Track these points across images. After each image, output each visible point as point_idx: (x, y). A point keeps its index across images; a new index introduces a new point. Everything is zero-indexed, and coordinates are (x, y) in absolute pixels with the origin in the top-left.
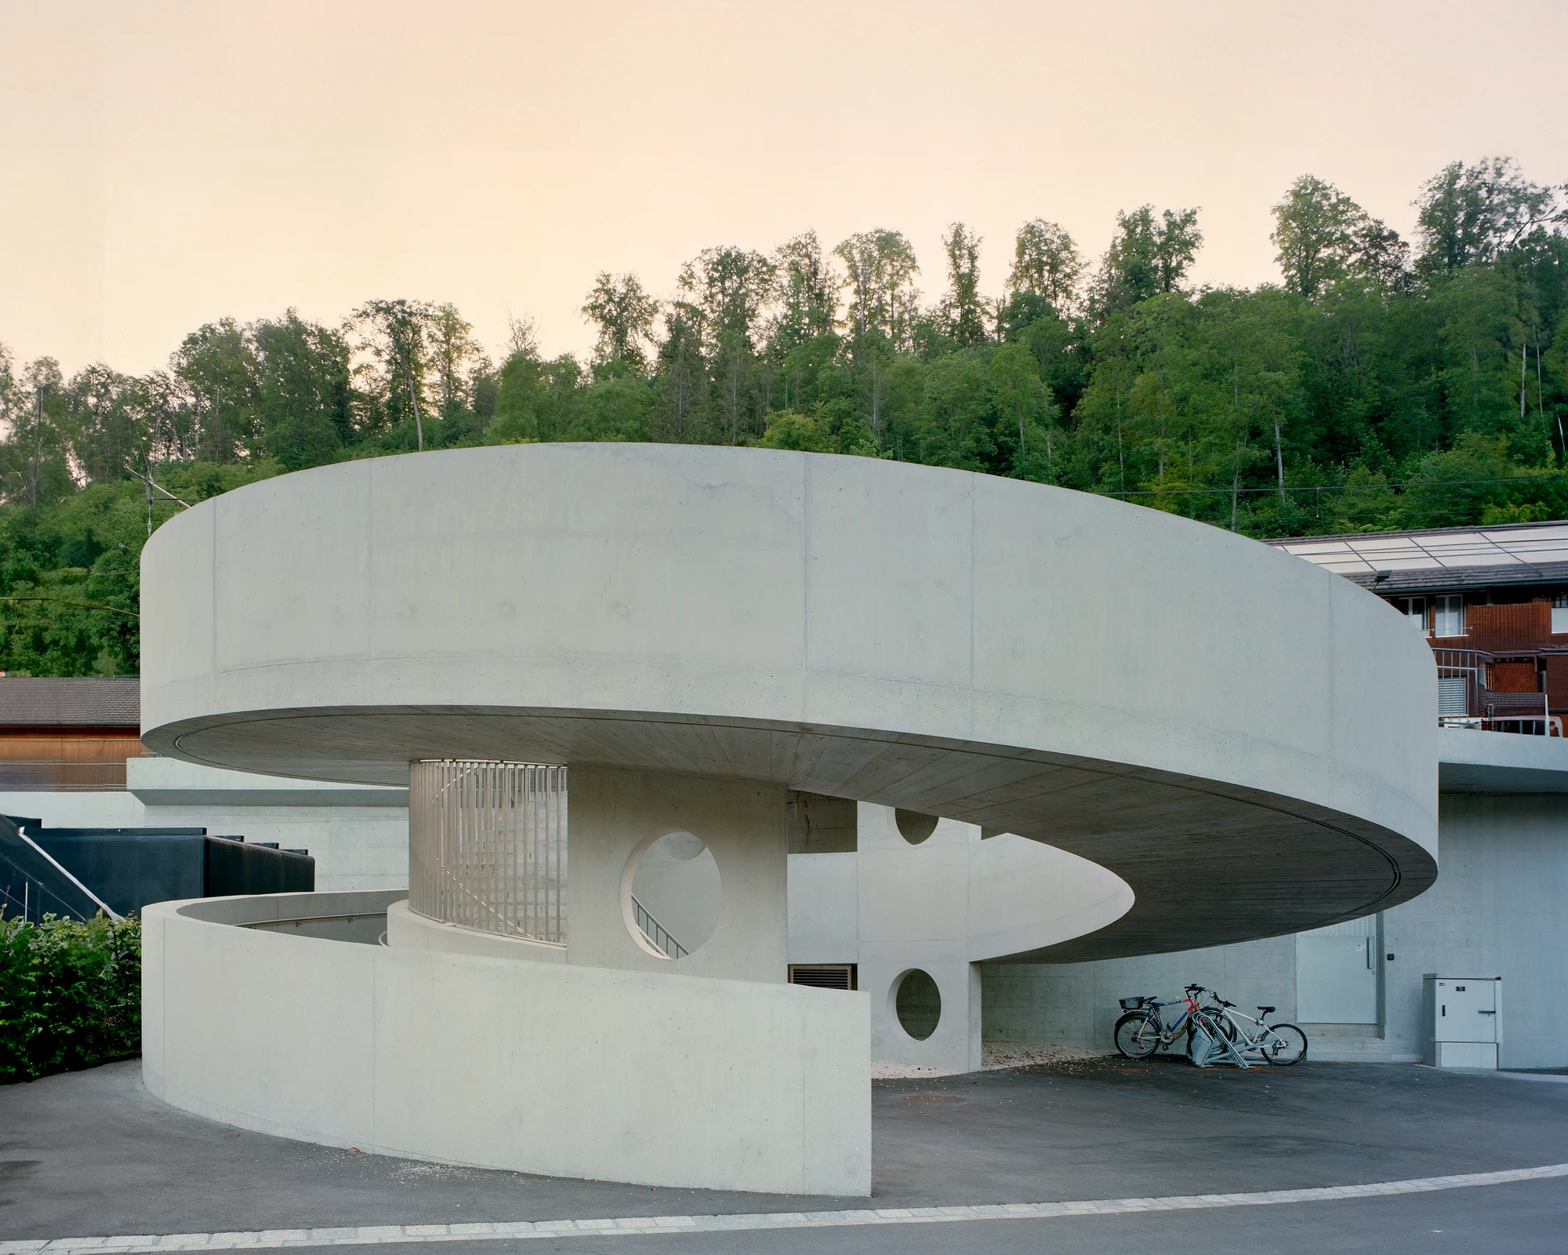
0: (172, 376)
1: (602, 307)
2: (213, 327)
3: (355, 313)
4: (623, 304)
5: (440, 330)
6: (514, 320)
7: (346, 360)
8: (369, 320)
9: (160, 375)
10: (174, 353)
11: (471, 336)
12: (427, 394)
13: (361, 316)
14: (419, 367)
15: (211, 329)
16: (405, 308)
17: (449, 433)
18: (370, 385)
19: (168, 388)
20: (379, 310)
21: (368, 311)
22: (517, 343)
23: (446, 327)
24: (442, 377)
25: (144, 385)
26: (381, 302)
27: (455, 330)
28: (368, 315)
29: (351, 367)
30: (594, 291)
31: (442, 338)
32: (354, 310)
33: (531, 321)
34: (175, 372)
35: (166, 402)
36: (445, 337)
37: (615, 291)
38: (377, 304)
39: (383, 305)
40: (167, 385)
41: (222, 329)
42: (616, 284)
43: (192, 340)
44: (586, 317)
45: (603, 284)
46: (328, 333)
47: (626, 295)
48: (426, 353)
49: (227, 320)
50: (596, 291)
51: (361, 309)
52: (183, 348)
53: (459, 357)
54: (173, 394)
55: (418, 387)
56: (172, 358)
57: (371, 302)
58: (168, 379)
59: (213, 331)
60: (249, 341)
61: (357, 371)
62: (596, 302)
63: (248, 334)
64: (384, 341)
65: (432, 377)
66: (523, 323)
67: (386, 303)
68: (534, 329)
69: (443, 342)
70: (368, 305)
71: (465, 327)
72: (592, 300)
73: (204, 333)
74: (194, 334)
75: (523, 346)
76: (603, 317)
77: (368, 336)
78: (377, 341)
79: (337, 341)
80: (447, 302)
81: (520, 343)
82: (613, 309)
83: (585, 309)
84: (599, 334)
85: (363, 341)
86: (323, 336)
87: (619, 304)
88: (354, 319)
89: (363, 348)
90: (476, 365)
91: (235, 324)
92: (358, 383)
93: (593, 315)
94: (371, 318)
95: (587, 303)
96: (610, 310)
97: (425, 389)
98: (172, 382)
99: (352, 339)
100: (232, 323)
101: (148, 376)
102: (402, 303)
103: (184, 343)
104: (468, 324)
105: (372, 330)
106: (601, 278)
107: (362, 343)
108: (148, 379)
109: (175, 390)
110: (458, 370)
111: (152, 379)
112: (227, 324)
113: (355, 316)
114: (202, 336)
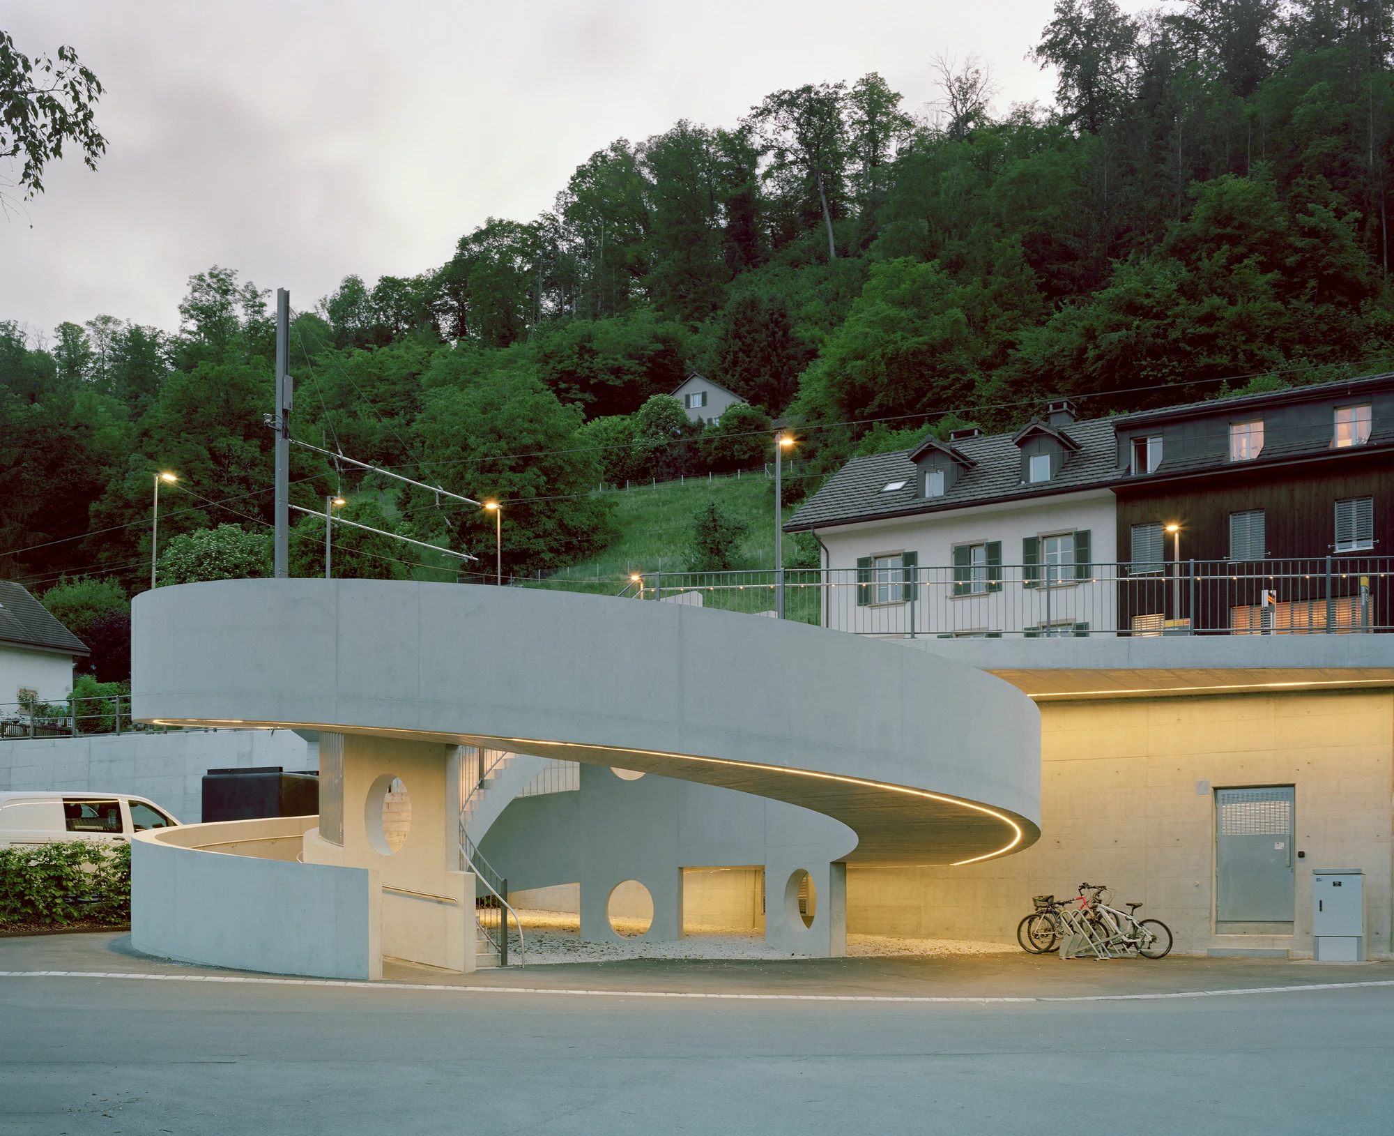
0: (561, 219)
1: (1065, 41)
2: (603, 153)
3: (754, 112)
4: (1091, 31)
5: (862, 108)
6: (952, 79)
7: (754, 165)
8: (771, 118)
9: (547, 219)
10: (561, 193)
11: (902, 108)
12: (849, 188)
13: (761, 114)
14: (838, 157)
16: (812, 95)
17: (866, 236)
18: (782, 188)
19: (556, 231)
20: (781, 104)
21: (770, 107)
22: (955, 107)
23: (870, 103)
24: (866, 165)
25: (531, 230)
26: (784, 93)
27: (879, 106)
28: (770, 112)
29: (759, 172)
30: (1052, 24)
31: (866, 118)
32: (752, 109)
33: (975, 76)
34: (563, 213)
35: (555, 247)
36: (869, 116)
37: (1081, 18)
38: (779, 97)
39: (786, 97)
40: (556, 229)
41: (612, 154)
42: (1082, 10)
43: (582, 173)
44: (1042, 59)
45: (1065, 13)
46: (730, 136)
47: (1096, 20)
48: (846, 139)
49: (619, 143)
50: (1054, 24)
51: (761, 105)
52: (571, 184)
53: (887, 137)
54: (562, 237)
55: (838, 181)
56: (558, 199)
57: (773, 95)
58: (557, 221)
59: (604, 157)
60: (642, 164)
61: (767, 175)
62: (1056, 37)
63: (640, 156)
64: (789, 138)
65: (854, 167)
66: (964, 80)
67: (791, 92)
68: (979, 86)
69: (865, 122)
70: (768, 100)
71: (894, 98)
72: (1049, 37)
73: (595, 162)
74: (584, 166)
75: (964, 110)
76: (1065, 55)
77: (770, 135)
78: (781, 139)
79: (740, 144)
80: (871, 72)
81: (959, 106)
82: (1079, 42)
83: (1041, 50)
84: (1061, 78)
85: (764, 143)
86: (724, 139)
87: (1086, 34)
88: (754, 120)
89: (764, 152)
90: (905, 144)
91: (627, 146)
92: (770, 188)
93: (1051, 56)
94: (774, 114)
95: (1042, 42)
96: (1075, 45)
97: (845, 183)
98: (561, 224)
99: (756, 141)
100: (624, 146)
101: (536, 222)
102: (808, 89)
103: (572, 179)
104: (897, 94)
105: (774, 127)
106: (1061, 6)
108: (535, 225)
109: (564, 233)
110: (885, 153)
111: (541, 224)
112: (618, 147)
113: (755, 116)
114: (592, 166)
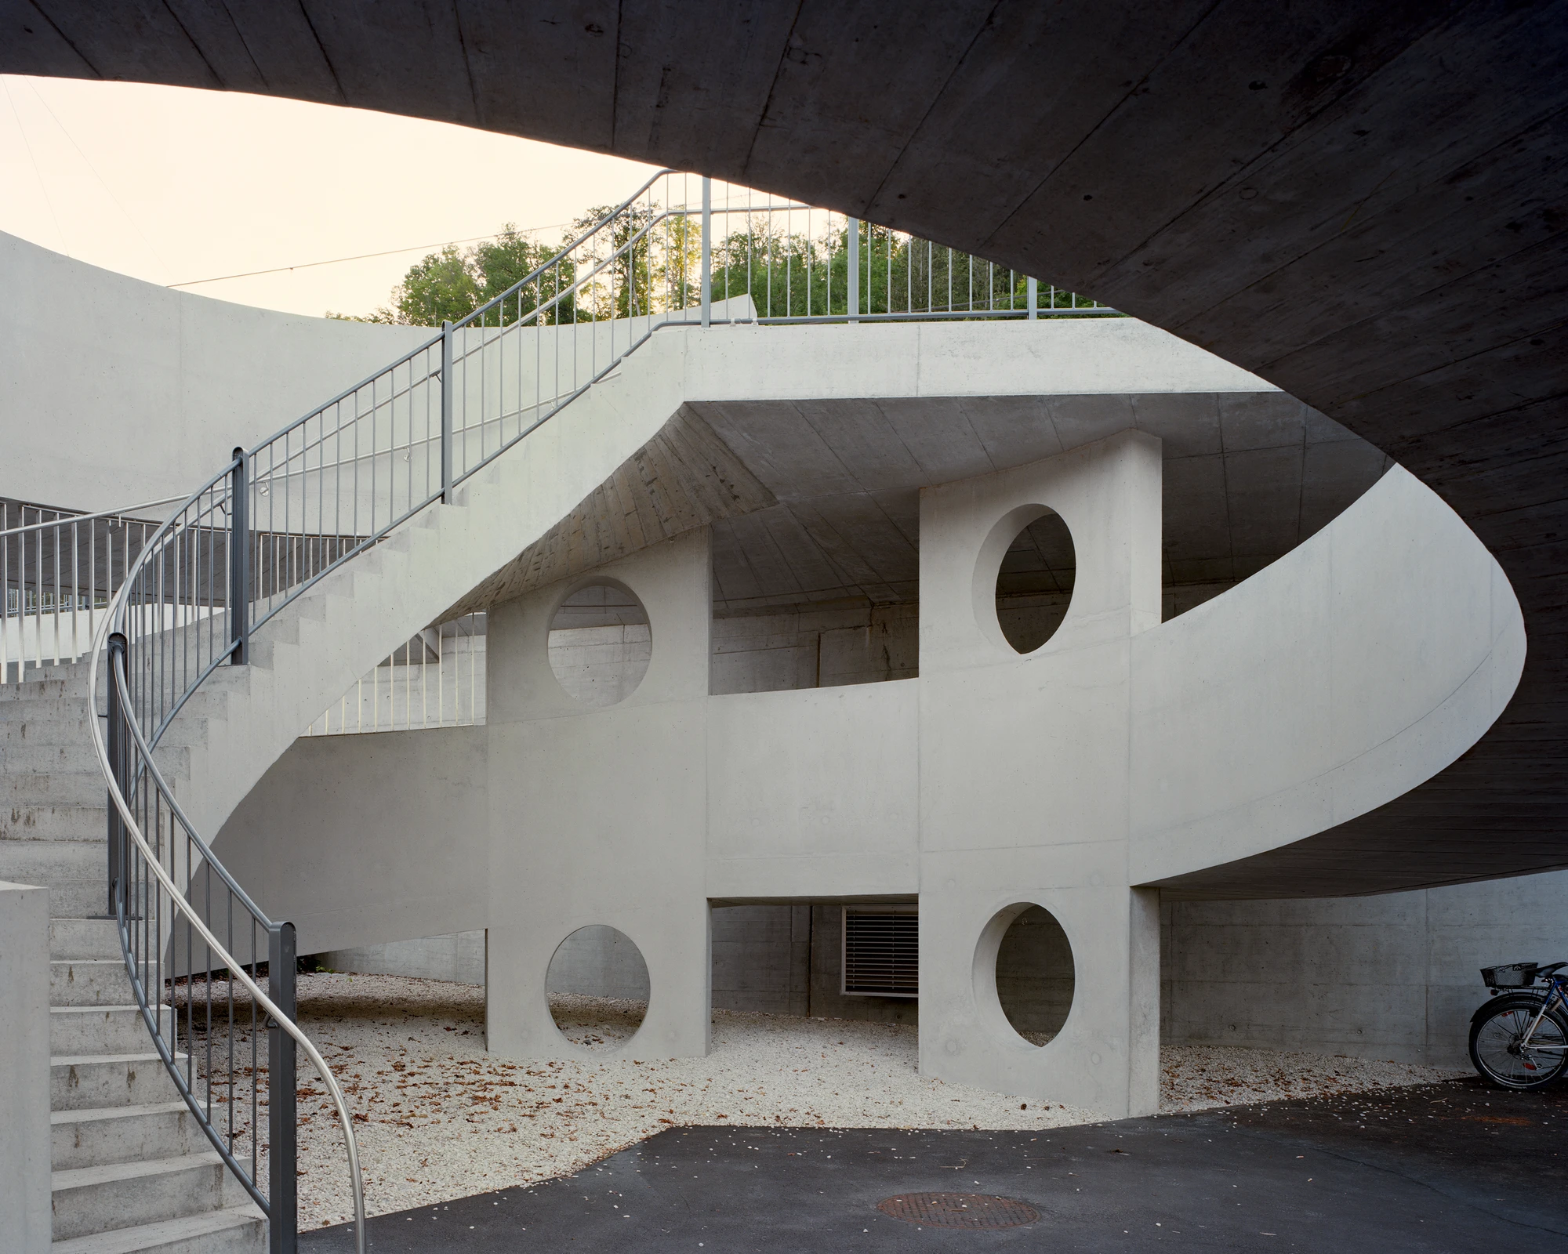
0: (396, 312)
2: (435, 257)
7: (572, 278)
9: (383, 313)
10: (395, 287)
14: (647, 279)
15: (434, 259)
16: (629, 212)
18: (599, 302)
21: (591, 220)
23: (677, 231)
24: (673, 287)
26: (604, 208)
29: (577, 286)
31: (673, 244)
32: (575, 220)
34: (399, 307)
36: (677, 243)
38: (599, 211)
39: (607, 211)
41: (445, 258)
43: (415, 272)
46: (552, 251)
48: (655, 263)
49: (449, 248)
51: (583, 218)
52: (405, 282)
56: (394, 293)
57: (594, 209)
58: (392, 315)
59: (436, 261)
60: (472, 267)
61: (583, 291)
63: (471, 260)
64: (609, 251)
65: (662, 288)
67: (609, 209)
69: (674, 248)
70: (589, 213)
73: (427, 263)
74: (417, 267)
78: (601, 252)
79: (562, 259)
85: (587, 254)
86: (546, 254)
88: (576, 230)
89: (585, 261)
91: (457, 252)
97: (655, 303)
98: (396, 319)
99: (575, 254)
100: (454, 251)
101: (372, 315)
102: (625, 206)
103: (407, 277)
107: (584, 255)
108: (371, 317)
110: (690, 277)
111: (376, 317)
112: (450, 252)
113: (576, 227)
114: (424, 267)
